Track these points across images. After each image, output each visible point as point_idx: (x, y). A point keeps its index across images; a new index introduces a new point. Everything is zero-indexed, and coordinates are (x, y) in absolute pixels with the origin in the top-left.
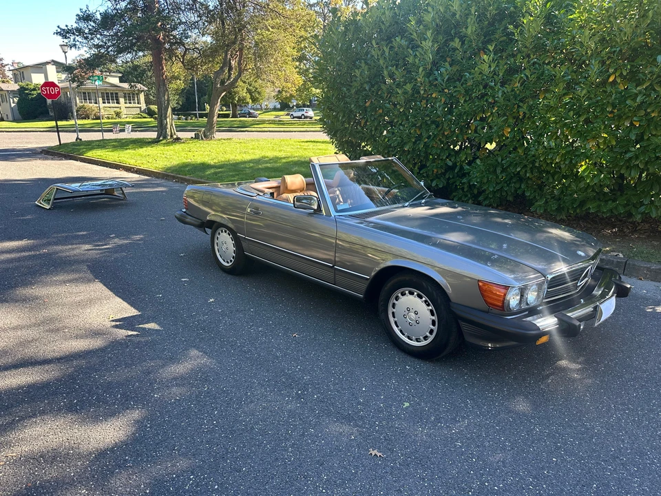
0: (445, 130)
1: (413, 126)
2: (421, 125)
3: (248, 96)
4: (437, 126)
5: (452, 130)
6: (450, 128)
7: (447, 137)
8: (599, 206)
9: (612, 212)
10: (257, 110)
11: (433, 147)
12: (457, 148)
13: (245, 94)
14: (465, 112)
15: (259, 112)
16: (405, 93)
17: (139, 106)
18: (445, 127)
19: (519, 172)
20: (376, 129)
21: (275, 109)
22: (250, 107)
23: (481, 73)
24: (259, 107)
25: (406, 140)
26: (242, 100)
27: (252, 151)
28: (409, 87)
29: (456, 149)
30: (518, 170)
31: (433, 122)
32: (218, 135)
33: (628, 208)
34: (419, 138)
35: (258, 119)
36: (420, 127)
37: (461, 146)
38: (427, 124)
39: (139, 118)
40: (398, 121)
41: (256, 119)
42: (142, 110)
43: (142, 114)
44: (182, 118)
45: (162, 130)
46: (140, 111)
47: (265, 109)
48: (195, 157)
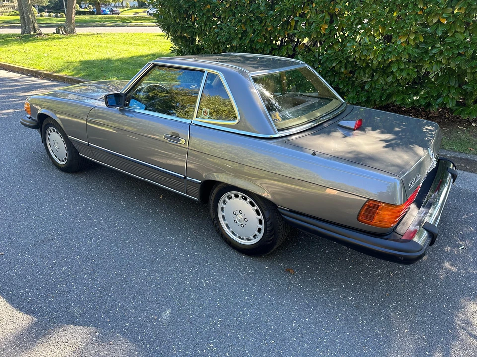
0: (268, 26)
1: (239, 22)
2: (246, 21)
4: (261, 23)
5: (275, 26)
6: (272, 25)
7: (270, 33)
8: (404, 99)
9: (414, 104)
10: (120, 8)
11: (258, 42)
12: (279, 43)
14: (286, 9)
15: (121, 10)
17: (12, 4)
18: (268, 22)
19: (334, 67)
20: (205, 25)
21: (134, 8)
22: (113, 6)
24: (120, 5)
25: (233, 36)
27: (105, 44)
29: (277, 43)
30: (334, 65)
31: (258, 18)
32: (78, 30)
33: (428, 100)
34: (245, 33)
35: (120, 16)
36: (245, 24)
37: (282, 41)
38: (251, 21)
39: (13, 15)
40: (225, 17)
41: (118, 15)
42: (16, 8)
43: (16, 11)
44: (53, 15)
45: (26, 26)
46: (14, 9)
47: (126, 7)
48: (52, 52)
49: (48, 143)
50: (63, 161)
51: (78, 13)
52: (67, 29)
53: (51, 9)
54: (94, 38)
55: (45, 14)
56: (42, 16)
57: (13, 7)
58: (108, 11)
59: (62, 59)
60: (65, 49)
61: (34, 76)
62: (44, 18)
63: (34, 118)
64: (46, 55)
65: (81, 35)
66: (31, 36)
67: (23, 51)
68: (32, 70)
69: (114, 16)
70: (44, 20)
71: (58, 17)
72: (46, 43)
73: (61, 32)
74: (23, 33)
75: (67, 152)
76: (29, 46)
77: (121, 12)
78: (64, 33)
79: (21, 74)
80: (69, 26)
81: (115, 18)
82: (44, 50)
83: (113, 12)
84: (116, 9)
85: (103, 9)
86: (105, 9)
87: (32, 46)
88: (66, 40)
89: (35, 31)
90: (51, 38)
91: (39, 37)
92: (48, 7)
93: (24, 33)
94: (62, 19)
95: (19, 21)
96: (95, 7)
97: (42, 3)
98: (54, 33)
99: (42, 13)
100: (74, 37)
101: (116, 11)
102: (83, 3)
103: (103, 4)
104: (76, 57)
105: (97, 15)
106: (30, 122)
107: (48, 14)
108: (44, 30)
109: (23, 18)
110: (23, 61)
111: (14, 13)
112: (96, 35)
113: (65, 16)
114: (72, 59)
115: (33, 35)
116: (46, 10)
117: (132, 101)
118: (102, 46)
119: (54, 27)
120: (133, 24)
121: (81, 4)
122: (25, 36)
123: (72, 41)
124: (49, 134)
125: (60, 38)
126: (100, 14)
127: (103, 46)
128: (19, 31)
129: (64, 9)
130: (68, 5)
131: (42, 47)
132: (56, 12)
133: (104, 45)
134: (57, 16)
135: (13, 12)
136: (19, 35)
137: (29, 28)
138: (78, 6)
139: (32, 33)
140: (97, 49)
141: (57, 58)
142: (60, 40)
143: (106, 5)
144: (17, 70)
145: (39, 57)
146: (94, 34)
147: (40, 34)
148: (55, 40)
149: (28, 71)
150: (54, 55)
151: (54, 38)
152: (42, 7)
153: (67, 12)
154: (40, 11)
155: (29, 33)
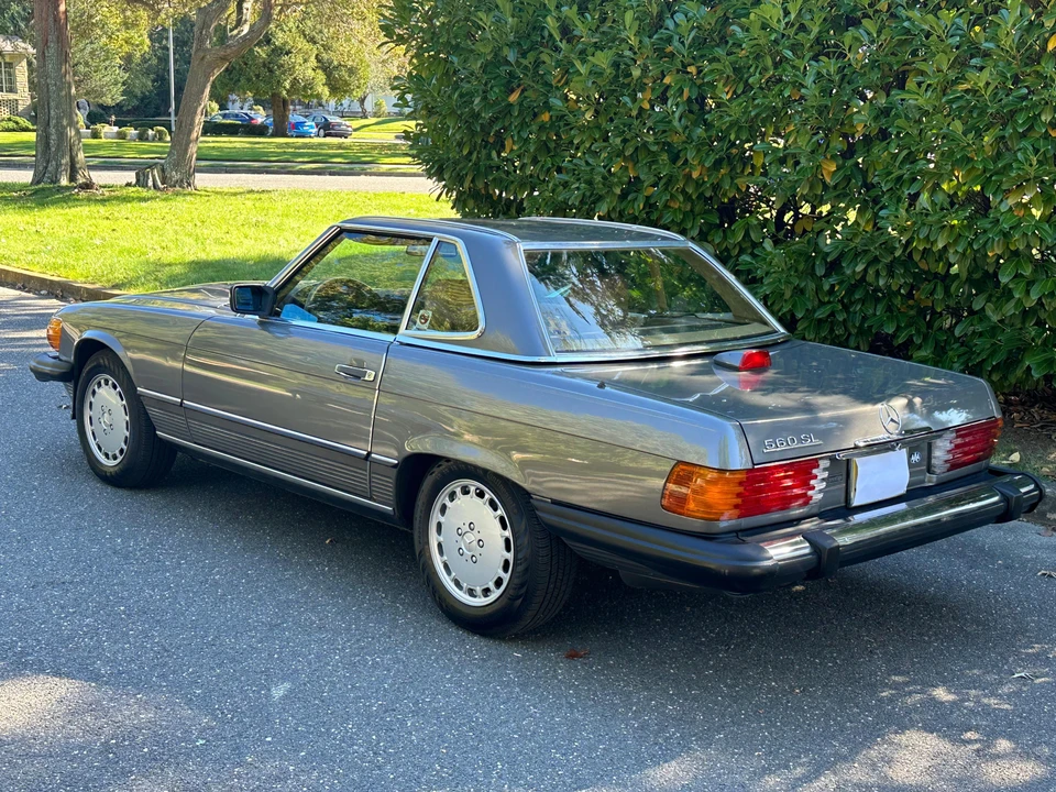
0: (692, 167)
1: (617, 156)
2: (636, 154)
3: (321, 77)
4: (676, 157)
10: (353, 116)
13: (310, 73)
15: (356, 123)
16: (596, 73)
17: (12, 96)
22: (331, 110)
23: (764, 27)
24: (357, 107)
25: (600, 189)
26: (303, 90)
27: (278, 220)
28: (603, 60)
34: (635, 185)
35: (347, 141)
39: (9, 130)
40: (582, 142)
41: (343, 140)
42: (20, 108)
43: (18, 119)
44: (131, 131)
45: (48, 162)
46: (14, 111)
47: (375, 115)
48: (116, 234)
49: (87, 413)
50: (115, 458)
51: (212, 129)
52: (171, 176)
53: (129, 112)
54: (249, 204)
55: (108, 130)
56: (95, 135)
57: (13, 105)
58: (310, 126)
59: (143, 254)
60: (155, 230)
61: (56, 297)
62: (103, 140)
63: (64, 358)
64: (98, 242)
65: (207, 193)
66: (61, 189)
67: (34, 229)
68: (52, 278)
69: (329, 140)
70: (99, 147)
71: (147, 140)
72: (103, 210)
73: (150, 183)
74: (36, 181)
75: (128, 434)
76: (53, 219)
77: (355, 130)
78: (159, 183)
79: (19, 289)
80: (177, 165)
81: (330, 146)
82: (93, 229)
83: (327, 129)
84: (338, 120)
85: (294, 118)
86: (302, 119)
87: (59, 218)
88: (162, 204)
89: (72, 178)
90: (117, 198)
91: (83, 194)
92: (118, 109)
93: (38, 183)
94: (157, 146)
95: (29, 148)
96: (271, 112)
97: (103, 95)
98: (128, 185)
99: (98, 126)
100: (188, 198)
101: (340, 125)
102: (234, 97)
103: (300, 103)
104: (186, 250)
105: (273, 136)
106: (53, 366)
107: (116, 129)
108: (99, 177)
109: (44, 140)
110: (30, 257)
111: (11, 125)
112: (257, 196)
113: (168, 138)
114: (172, 255)
115: (67, 188)
116: (113, 118)
117: (288, 307)
118: (266, 225)
119: (131, 170)
120: (384, 168)
121: (227, 100)
122: (43, 189)
123: (180, 208)
124: (94, 393)
125: (145, 200)
126: (285, 136)
127: (272, 224)
128: (26, 176)
129: (169, 115)
130: (183, 102)
131: (88, 222)
132: (144, 127)
133: (273, 221)
134: (142, 137)
135: (9, 120)
136: (24, 186)
137: (59, 165)
138: (215, 106)
139: (64, 182)
140: (252, 232)
141: (129, 253)
142: (143, 204)
143: (308, 106)
144: (9, 280)
145: (77, 247)
146: (251, 191)
147: (88, 186)
148: (129, 205)
149: (43, 281)
150: (122, 243)
151: (126, 199)
152: (101, 106)
153: (179, 124)
154: (93, 119)
155: (55, 180)
